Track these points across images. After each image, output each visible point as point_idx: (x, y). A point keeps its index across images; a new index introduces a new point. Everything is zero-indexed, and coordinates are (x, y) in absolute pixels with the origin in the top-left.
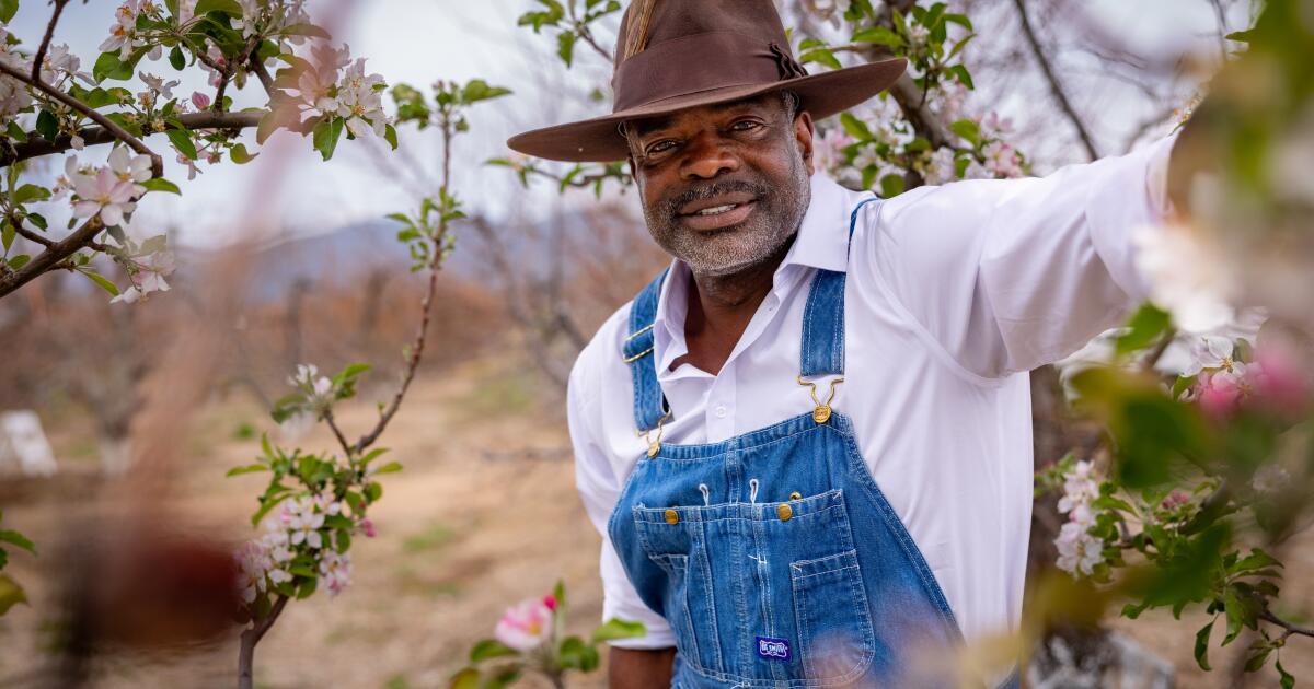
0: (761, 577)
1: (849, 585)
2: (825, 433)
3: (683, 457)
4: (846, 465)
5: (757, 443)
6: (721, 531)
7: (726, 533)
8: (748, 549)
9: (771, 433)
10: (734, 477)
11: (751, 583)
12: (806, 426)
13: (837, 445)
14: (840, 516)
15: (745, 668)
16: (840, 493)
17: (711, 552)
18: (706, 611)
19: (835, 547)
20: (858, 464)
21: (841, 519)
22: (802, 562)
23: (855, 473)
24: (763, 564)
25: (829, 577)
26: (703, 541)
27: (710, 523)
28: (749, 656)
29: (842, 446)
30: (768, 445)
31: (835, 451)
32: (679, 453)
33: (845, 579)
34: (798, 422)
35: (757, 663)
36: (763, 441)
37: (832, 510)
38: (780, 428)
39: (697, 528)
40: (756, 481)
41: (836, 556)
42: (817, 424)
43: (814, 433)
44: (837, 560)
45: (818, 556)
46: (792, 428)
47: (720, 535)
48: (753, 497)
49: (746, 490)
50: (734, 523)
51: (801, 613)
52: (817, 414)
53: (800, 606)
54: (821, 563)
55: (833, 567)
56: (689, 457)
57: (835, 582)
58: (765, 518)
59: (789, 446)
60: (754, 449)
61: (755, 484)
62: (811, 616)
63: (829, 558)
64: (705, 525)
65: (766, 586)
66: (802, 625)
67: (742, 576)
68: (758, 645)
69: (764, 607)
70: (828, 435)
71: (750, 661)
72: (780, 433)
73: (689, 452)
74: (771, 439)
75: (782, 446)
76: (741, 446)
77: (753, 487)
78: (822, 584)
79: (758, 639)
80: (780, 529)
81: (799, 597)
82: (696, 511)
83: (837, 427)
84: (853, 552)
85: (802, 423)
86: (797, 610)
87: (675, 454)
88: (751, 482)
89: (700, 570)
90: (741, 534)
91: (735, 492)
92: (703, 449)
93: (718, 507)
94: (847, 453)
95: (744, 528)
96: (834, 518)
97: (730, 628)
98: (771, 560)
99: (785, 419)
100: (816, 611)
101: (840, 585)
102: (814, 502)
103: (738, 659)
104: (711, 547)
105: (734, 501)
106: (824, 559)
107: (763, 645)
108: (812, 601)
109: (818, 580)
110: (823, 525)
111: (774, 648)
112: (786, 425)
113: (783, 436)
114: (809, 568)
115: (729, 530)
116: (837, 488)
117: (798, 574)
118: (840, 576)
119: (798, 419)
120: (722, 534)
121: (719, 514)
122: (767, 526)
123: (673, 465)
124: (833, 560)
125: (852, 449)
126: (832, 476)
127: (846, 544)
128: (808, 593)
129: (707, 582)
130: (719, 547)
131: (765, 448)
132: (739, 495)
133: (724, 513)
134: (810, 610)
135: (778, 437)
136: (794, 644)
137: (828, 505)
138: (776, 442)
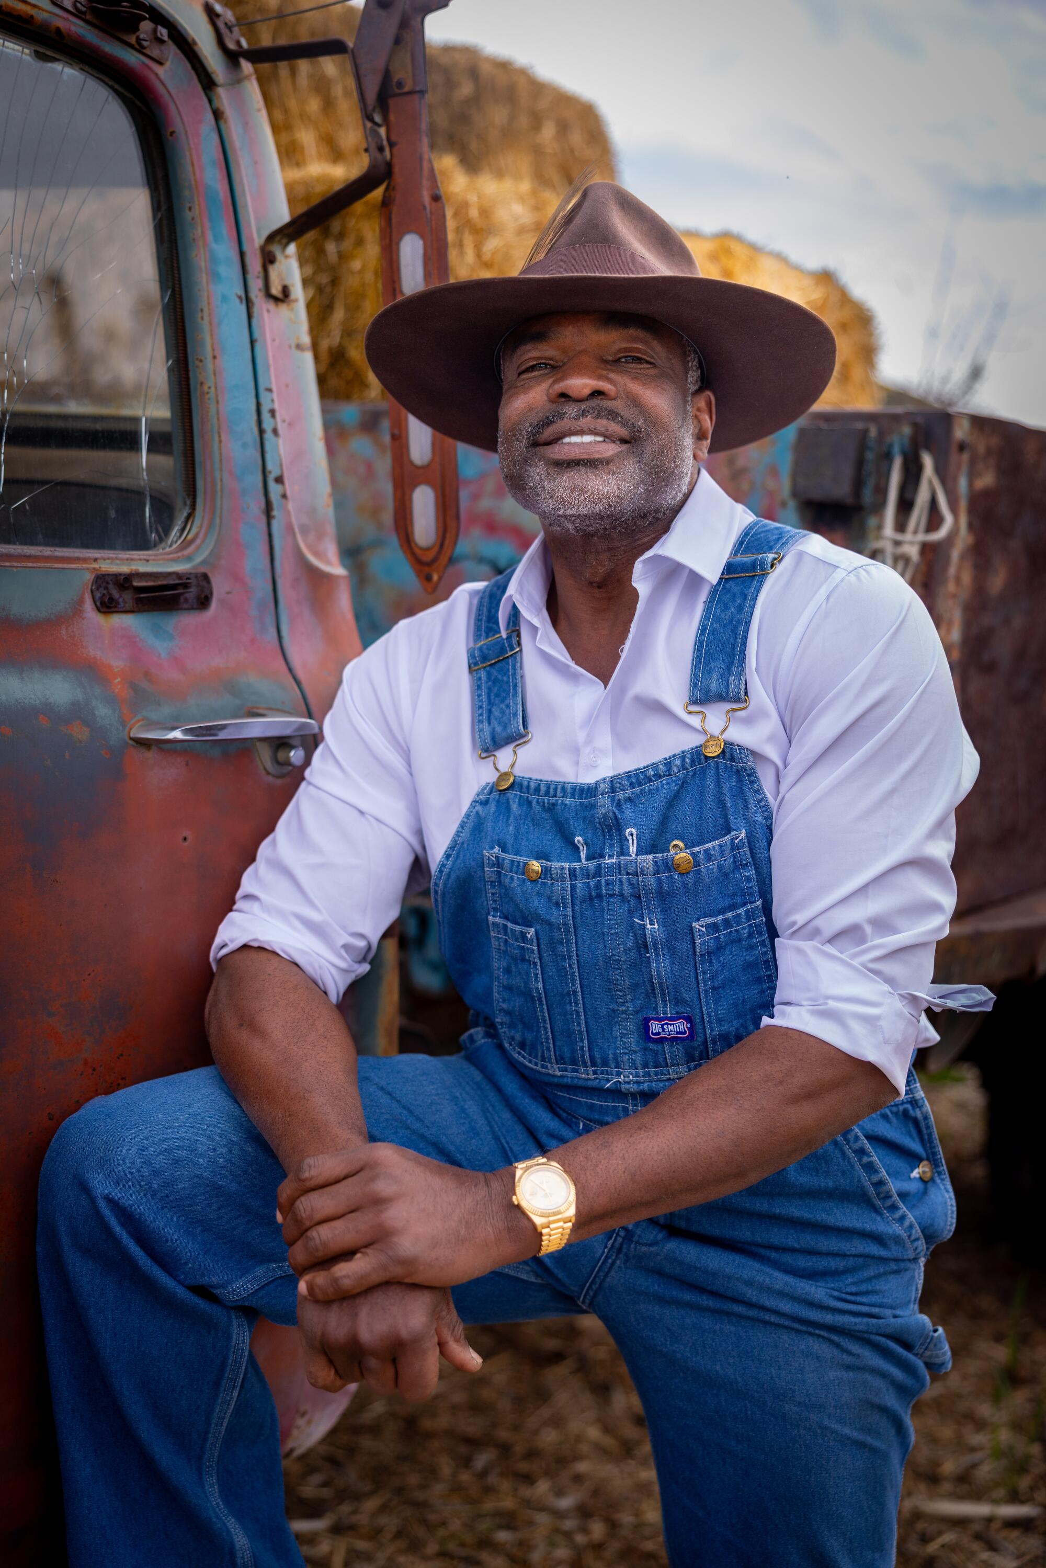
0: (650, 945)
1: (754, 942)
2: (717, 768)
3: (547, 793)
4: (746, 804)
5: (632, 785)
6: (594, 894)
7: (600, 896)
8: (631, 912)
9: (650, 773)
10: (609, 827)
11: (633, 954)
12: (693, 762)
13: (734, 780)
14: (744, 862)
15: (627, 1057)
16: (743, 835)
17: (578, 920)
18: (568, 994)
19: (738, 900)
20: (760, 801)
21: (745, 866)
22: (706, 921)
23: (757, 811)
24: (652, 928)
25: (733, 936)
26: (570, 905)
27: (579, 884)
28: (632, 1040)
29: (740, 780)
30: (646, 787)
31: (731, 788)
32: (543, 789)
33: (750, 935)
34: (683, 758)
35: (645, 1049)
36: (639, 783)
37: (734, 856)
38: (661, 767)
39: (563, 889)
40: (634, 831)
41: (741, 911)
42: (707, 758)
43: (703, 771)
44: (743, 914)
45: (723, 911)
46: (676, 765)
47: (591, 898)
48: (633, 849)
49: (623, 841)
50: (608, 883)
51: (705, 982)
52: (706, 747)
53: (704, 973)
54: (726, 921)
55: (738, 924)
56: (555, 795)
57: (740, 940)
58: (657, 872)
59: (674, 787)
60: (629, 793)
61: (632, 835)
62: (716, 984)
63: (734, 913)
64: (573, 887)
65: (657, 954)
66: (706, 996)
67: (623, 947)
68: (647, 1028)
69: (656, 981)
70: (722, 770)
71: (634, 1048)
72: (661, 772)
73: (555, 789)
74: (650, 780)
75: (665, 787)
76: (613, 790)
77: (630, 838)
78: (726, 944)
79: (646, 1021)
80: (678, 884)
81: (703, 963)
82: (562, 868)
83: (733, 759)
84: (759, 903)
85: (688, 759)
86: (700, 978)
87: (537, 790)
88: (627, 831)
89: (562, 943)
90: (621, 895)
91: (612, 845)
92: (574, 789)
93: (592, 865)
94: (746, 788)
95: (626, 886)
96: (738, 865)
97: (603, 1011)
98: (664, 923)
99: (667, 755)
100: (721, 977)
101: (744, 943)
102: (717, 848)
103: (616, 1048)
104: (578, 914)
105: (611, 856)
106: (729, 915)
107: (655, 1027)
108: (716, 966)
109: (723, 940)
110: (726, 875)
111: (671, 1028)
112: (668, 762)
113: (665, 776)
114: (714, 927)
115: (604, 891)
116: (738, 829)
117: (702, 935)
118: (745, 933)
119: (683, 755)
120: (594, 897)
121: (592, 872)
122: (659, 881)
123: (534, 803)
124: (738, 915)
125: (752, 783)
126: (731, 816)
127: (751, 894)
128: (712, 956)
129: (570, 958)
130: (589, 914)
131: (642, 792)
132: (617, 849)
133: (598, 872)
134: (712, 979)
135: (659, 777)
136: (698, 1019)
137: (732, 850)
138: (656, 783)
